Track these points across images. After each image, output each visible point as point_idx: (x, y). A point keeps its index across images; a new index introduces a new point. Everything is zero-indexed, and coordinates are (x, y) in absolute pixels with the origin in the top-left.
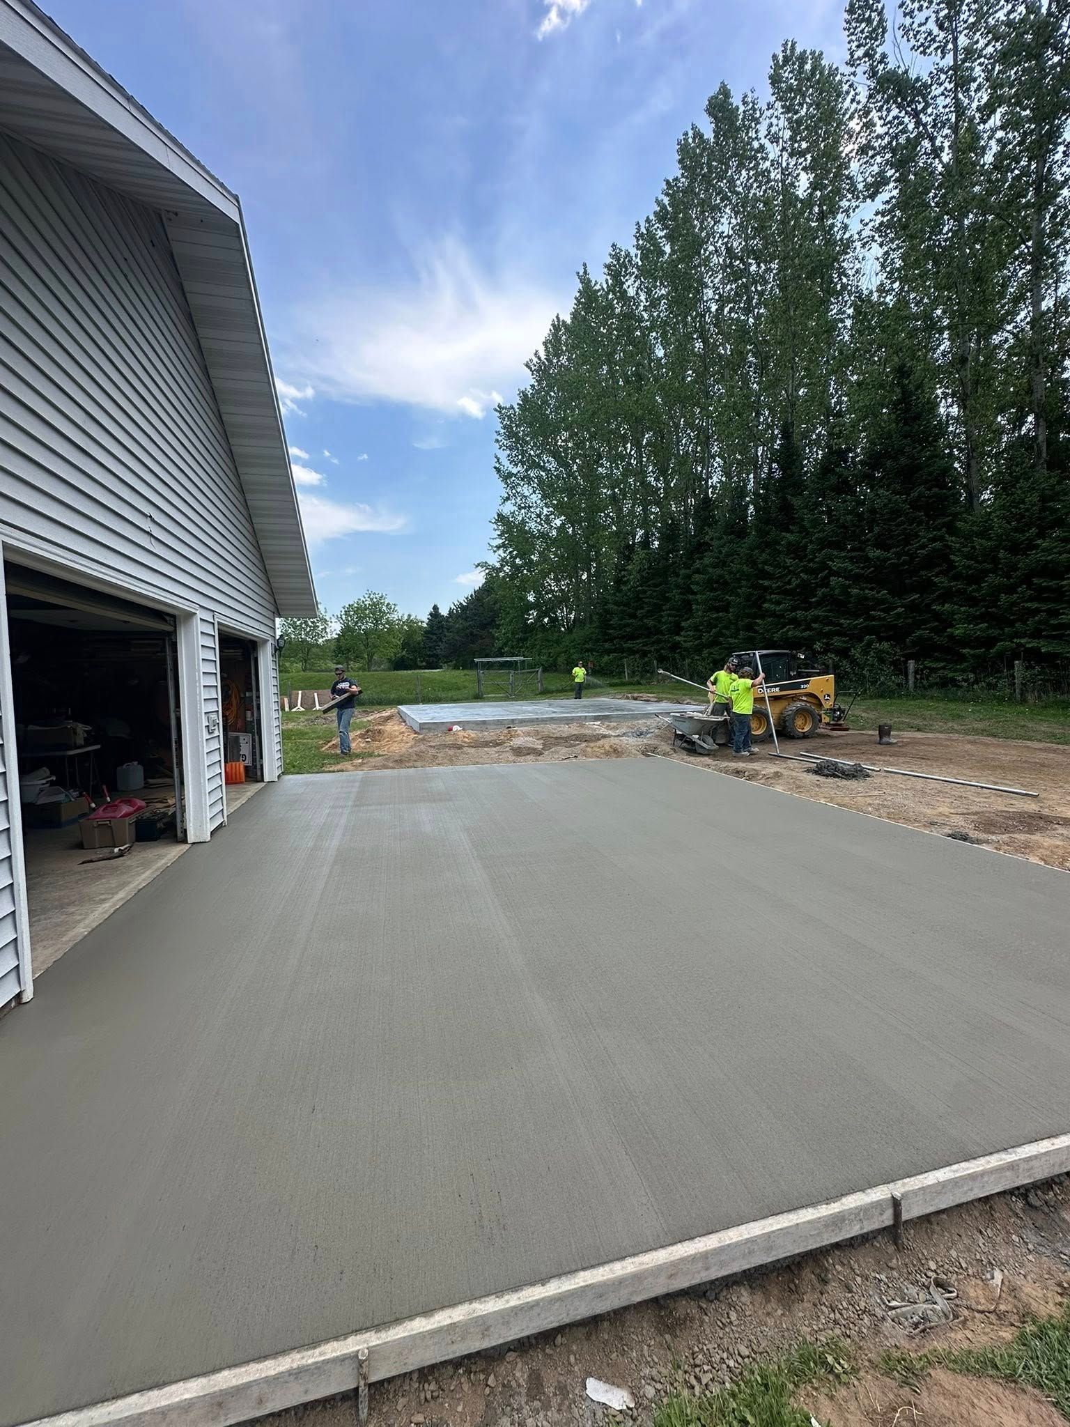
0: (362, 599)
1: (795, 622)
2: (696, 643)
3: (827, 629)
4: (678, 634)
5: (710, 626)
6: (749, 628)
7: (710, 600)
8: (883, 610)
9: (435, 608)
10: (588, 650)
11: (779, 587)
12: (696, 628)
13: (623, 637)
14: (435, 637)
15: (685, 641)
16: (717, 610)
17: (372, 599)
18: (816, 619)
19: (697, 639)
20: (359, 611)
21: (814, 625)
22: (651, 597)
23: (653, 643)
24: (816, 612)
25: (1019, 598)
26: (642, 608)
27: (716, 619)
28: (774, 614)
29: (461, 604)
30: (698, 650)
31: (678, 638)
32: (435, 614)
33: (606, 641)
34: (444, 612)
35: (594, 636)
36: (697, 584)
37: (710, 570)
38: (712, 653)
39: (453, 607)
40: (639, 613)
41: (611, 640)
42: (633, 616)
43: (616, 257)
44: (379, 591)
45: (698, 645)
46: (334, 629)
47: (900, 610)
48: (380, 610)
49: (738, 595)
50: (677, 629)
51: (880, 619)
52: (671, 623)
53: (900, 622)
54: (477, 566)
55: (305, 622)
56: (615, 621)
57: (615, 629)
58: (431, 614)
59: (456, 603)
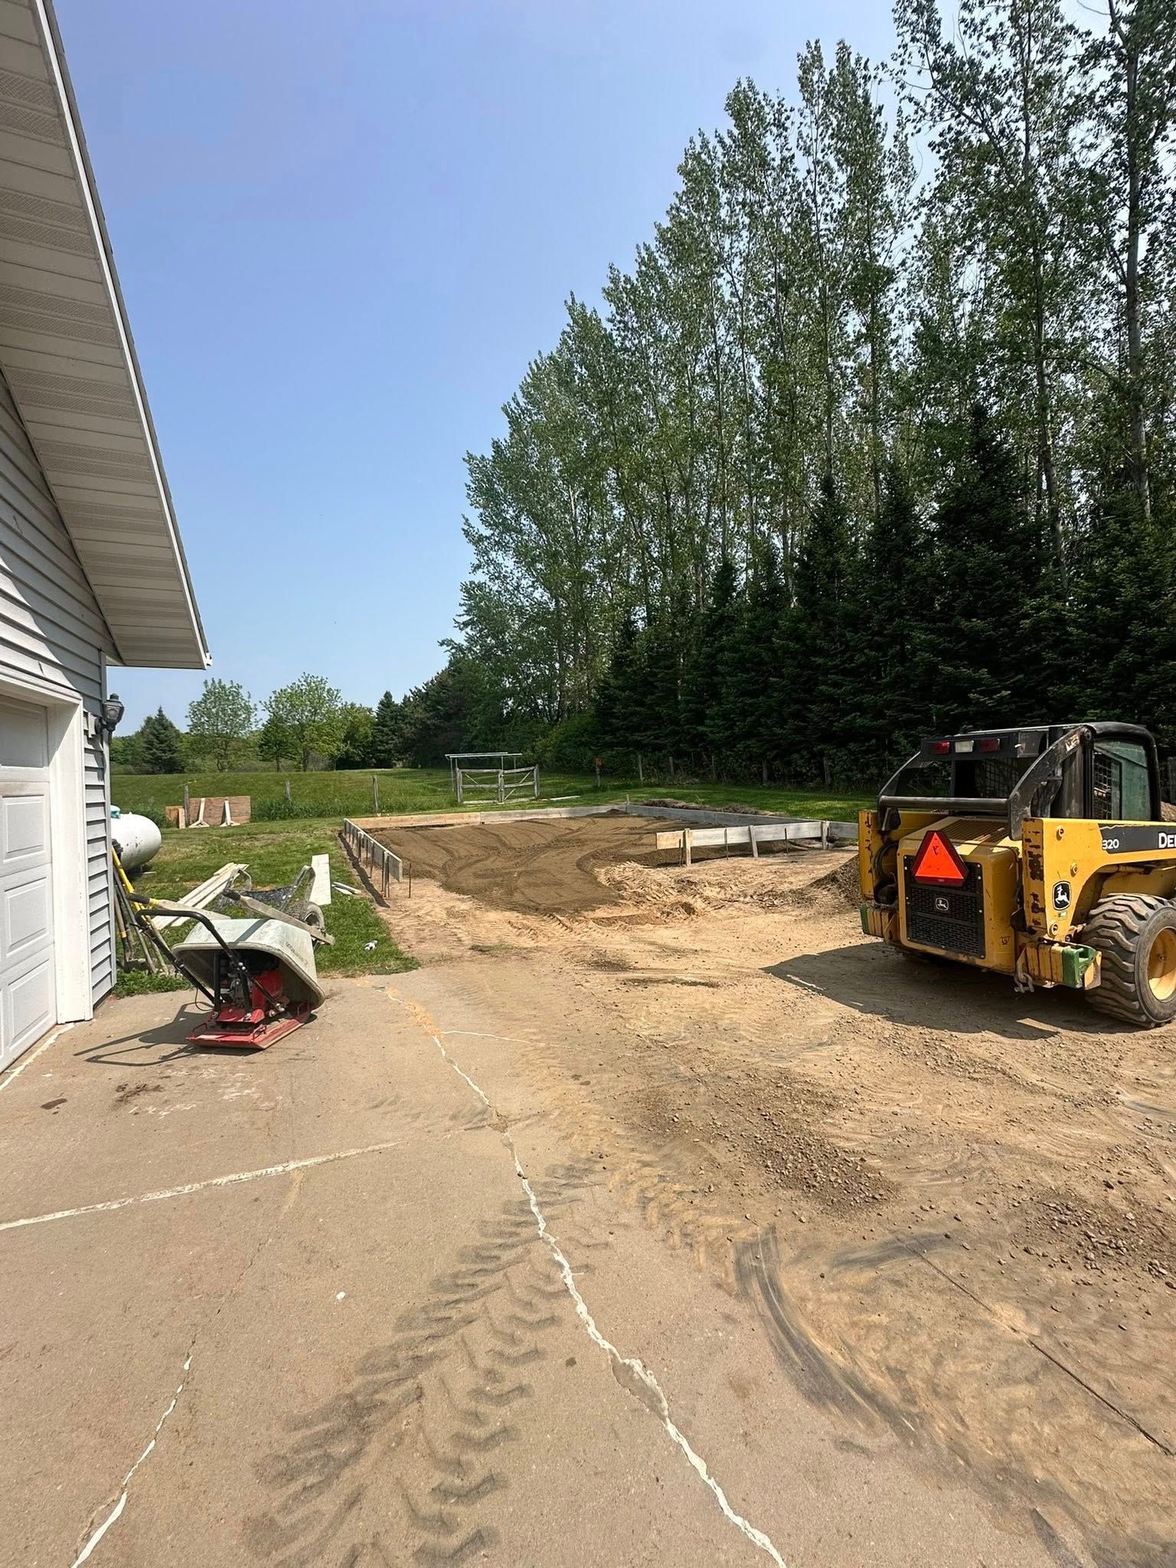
0: (298, 683)
1: (859, 708)
2: (727, 733)
3: (905, 716)
4: (702, 724)
5: (744, 714)
6: (797, 715)
7: (743, 682)
8: (981, 693)
9: (388, 696)
10: (583, 744)
11: (835, 666)
12: (725, 716)
13: (627, 729)
14: (386, 729)
15: (712, 732)
16: (753, 694)
17: (309, 684)
18: (889, 705)
19: (727, 729)
20: (290, 698)
21: (888, 713)
22: (662, 680)
23: (666, 736)
24: (888, 696)
25: (1159, 679)
26: (652, 694)
27: (750, 705)
28: (831, 699)
29: (420, 691)
30: (730, 742)
31: (701, 728)
32: (387, 702)
33: (606, 733)
34: (398, 700)
35: (589, 729)
36: (726, 663)
37: (742, 647)
38: (749, 746)
39: (409, 694)
40: (649, 699)
41: (613, 732)
42: (641, 704)
43: (615, 281)
44: (318, 673)
45: (729, 737)
46: (261, 718)
47: (1005, 693)
48: (319, 698)
49: (782, 676)
50: (699, 718)
51: (978, 703)
52: (690, 711)
53: (1005, 709)
54: (441, 644)
55: (223, 710)
56: (618, 709)
57: (617, 718)
58: (382, 703)
59: (414, 690)
